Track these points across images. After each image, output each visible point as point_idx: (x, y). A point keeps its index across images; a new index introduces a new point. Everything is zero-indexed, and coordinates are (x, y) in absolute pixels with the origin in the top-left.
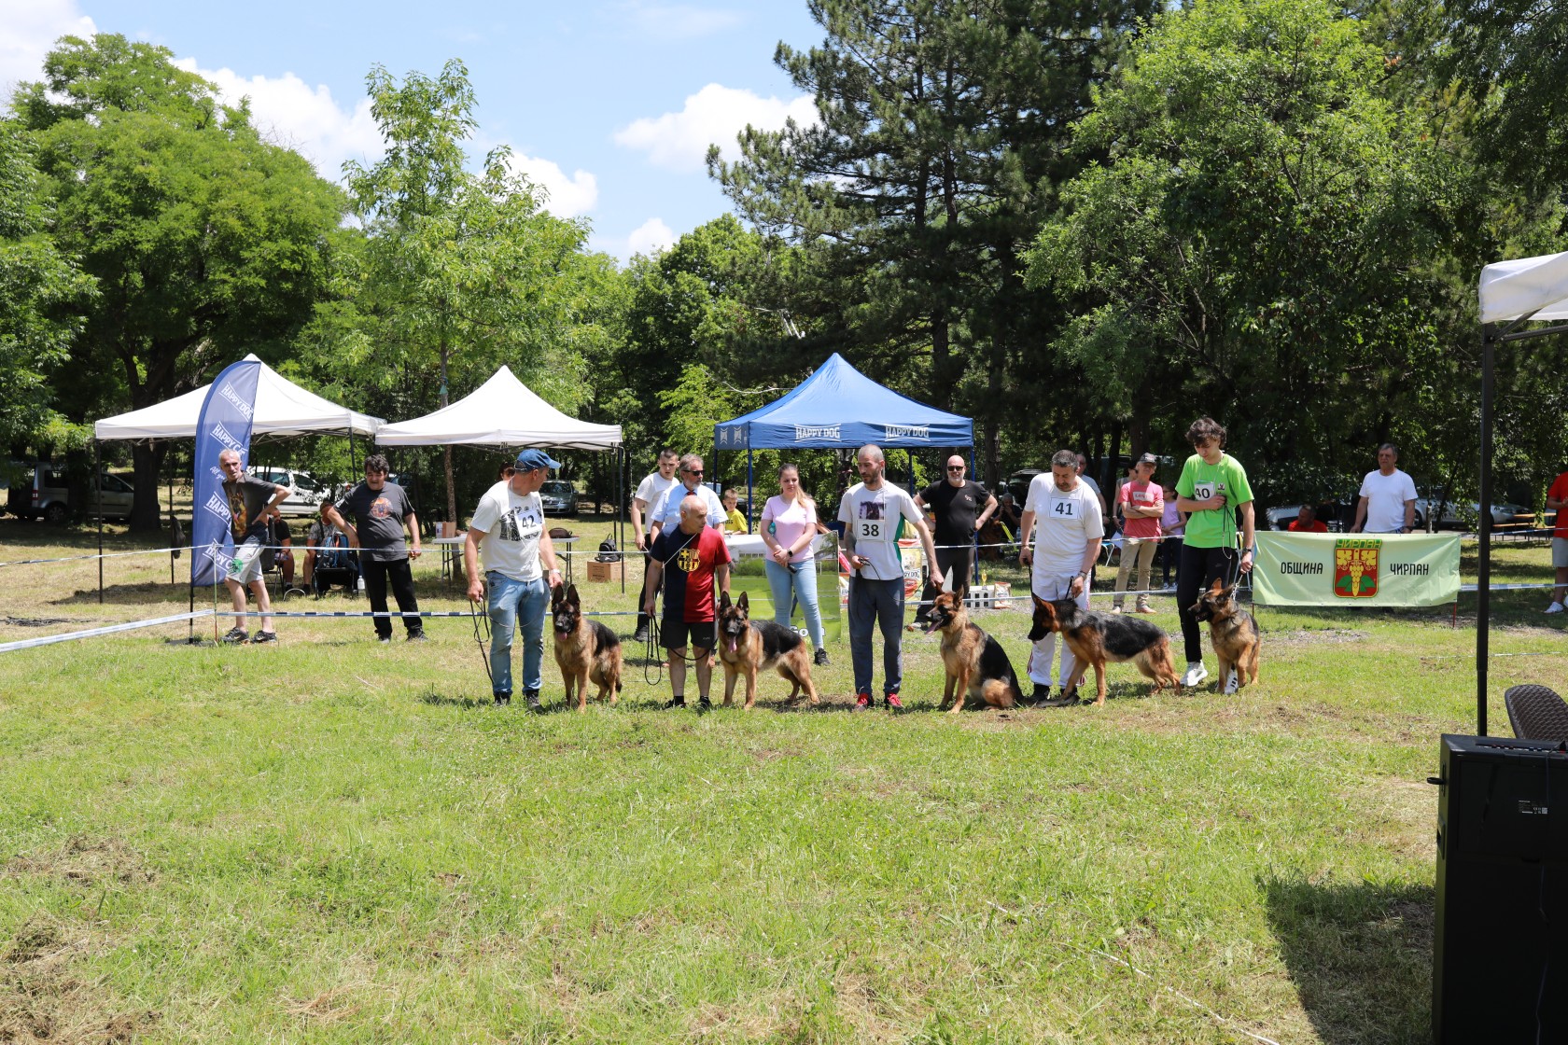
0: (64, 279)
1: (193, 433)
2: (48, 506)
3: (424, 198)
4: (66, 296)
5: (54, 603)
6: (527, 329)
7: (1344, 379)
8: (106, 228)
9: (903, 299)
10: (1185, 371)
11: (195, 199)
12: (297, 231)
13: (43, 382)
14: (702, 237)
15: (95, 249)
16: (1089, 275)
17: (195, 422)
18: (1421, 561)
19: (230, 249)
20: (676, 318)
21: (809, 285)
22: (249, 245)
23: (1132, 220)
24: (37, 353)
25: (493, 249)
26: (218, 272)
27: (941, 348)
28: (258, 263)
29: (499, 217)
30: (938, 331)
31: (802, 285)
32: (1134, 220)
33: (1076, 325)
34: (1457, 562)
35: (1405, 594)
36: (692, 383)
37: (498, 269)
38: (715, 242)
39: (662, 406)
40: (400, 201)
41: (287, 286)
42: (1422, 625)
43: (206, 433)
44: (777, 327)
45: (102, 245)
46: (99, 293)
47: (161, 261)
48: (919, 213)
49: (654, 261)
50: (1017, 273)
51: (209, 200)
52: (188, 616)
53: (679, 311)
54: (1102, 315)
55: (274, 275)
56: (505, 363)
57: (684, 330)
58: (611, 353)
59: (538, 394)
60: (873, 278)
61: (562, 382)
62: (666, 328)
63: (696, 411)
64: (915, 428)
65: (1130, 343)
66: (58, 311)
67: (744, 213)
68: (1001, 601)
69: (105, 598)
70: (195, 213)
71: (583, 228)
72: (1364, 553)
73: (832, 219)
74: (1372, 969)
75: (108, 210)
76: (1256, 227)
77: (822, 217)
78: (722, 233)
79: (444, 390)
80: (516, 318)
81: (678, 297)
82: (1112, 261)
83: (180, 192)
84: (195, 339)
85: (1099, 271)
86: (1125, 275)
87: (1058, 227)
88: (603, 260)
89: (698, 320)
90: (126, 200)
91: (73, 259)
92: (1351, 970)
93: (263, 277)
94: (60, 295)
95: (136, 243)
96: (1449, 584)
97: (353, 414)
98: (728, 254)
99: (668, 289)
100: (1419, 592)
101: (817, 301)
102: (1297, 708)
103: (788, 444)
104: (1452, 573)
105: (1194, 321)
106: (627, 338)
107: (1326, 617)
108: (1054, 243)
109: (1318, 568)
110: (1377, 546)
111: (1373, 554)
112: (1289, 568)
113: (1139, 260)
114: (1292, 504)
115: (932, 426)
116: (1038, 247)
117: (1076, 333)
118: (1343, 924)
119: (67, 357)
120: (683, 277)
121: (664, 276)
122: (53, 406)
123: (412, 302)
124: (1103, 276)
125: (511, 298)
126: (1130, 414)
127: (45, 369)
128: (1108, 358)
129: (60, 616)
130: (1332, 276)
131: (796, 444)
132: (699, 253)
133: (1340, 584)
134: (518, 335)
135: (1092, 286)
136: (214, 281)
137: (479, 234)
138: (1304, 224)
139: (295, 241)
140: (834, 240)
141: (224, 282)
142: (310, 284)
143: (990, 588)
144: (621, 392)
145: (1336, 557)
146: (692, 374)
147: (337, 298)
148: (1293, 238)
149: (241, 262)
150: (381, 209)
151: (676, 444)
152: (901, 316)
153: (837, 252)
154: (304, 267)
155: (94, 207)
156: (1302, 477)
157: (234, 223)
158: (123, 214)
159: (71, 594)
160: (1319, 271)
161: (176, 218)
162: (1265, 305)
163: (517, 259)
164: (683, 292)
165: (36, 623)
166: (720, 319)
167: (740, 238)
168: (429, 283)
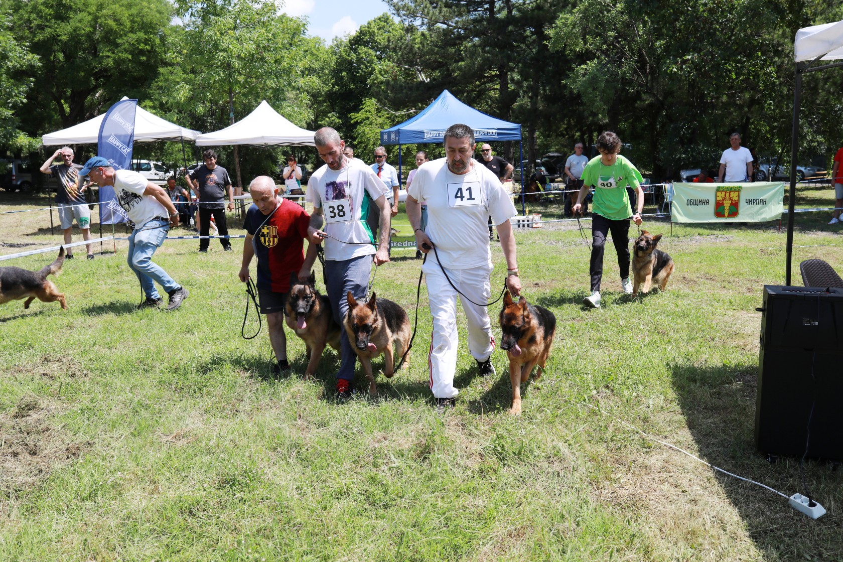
0: (20, 57)
1: (96, 141)
2: (21, 184)
3: (215, 7)
4: (22, 66)
5: (27, 235)
6: (275, 80)
7: (724, 98)
8: (41, 28)
9: (482, 59)
10: (637, 96)
11: (89, 10)
12: (148, 27)
13: (13, 114)
14: (372, 26)
15: (36, 39)
16: (585, 43)
17: (97, 135)
18: (763, 198)
19: (110, 38)
20: (358, 72)
21: (431, 52)
22: (121, 36)
23: (609, 11)
24: (9, 99)
25: (255, 35)
26: (105, 52)
27: (504, 86)
28: (126, 46)
29: (257, 16)
30: (502, 77)
31: (427, 52)
32: (610, 11)
33: (578, 71)
34: (782, 197)
35: (753, 215)
36: (368, 108)
37: (258, 46)
38: (379, 29)
39: (352, 122)
40: (202, 8)
41: (143, 58)
42: (762, 231)
43: (103, 141)
44: (414, 76)
45: (40, 37)
46: (40, 64)
47: (72, 46)
48: (491, 9)
49: (345, 40)
50: (545, 42)
51: (97, 10)
52: (100, 240)
53: (360, 69)
54: (592, 65)
55: (136, 52)
56: (264, 99)
57: (363, 79)
58: (323, 93)
59: (283, 116)
60: (466, 47)
61: (296, 109)
62: (353, 79)
63: (371, 124)
64: (489, 131)
65: (607, 81)
66: (18, 75)
67: (394, 12)
68: (536, 224)
69: (55, 232)
70: (90, 18)
71: (304, 22)
72: (732, 193)
73: (443, 14)
74: (725, 408)
75: (41, 17)
76: (677, 13)
77: (437, 13)
78: (383, 24)
79: (232, 115)
80: (269, 73)
81: (360, 61)
82: (598, 35)
83: (80, 6)
84: (95, 89)
85: (591, 40)
86: (605, 43)
87: (568, 16)
88: (317, 41)
89: (371, 73)
90: (51, 11)
91: (24, 45)
92: (715, 409)
93: (130, 54)
94: (19, 66)
95: (58, 36)
96: (777, 209)
97: (183, 129)
98: (386, 35)
99: (353, 56)
100: (761, 214)
101: (436, 61)
102: (693, 277)
103: (420, 141)
104: (779, 204)
105: (642, 68)
106: (332, 84)
107: (711, 229)
108: (565, 25)
109: (707, 202)
110: (739, 190)
111: (736, 194)
112: (691, 202)
113: (612, 33)
114: (694, 168)
115: (499, 129)
116: (556, 27)
117: (578, 76)
118: (711, 386)
119: (25, 101)
120: (361, 49)
121: (351, 49)
122: (19, 128)
123: (212, 66)
124: (592, 43)
125: (266, 62)
126: (607, 121)
127: (13, 108)
128: (594, 89)
129: (31, 242)
130: (718, 41)
131: (425, 141)
132: (370, 35)
133: (719, 210)
134: (271, 83)
135: (587, 50)
136: (103, 57)
137: (247, 26)
138: (704, 11)
139: (146, 33)
140: (445, 26)
141: (108, 58)
142: (156, 57)
143: (531, 217)
144: (330, 115)
145: (716, 196)
146: (368, 103)
147: (171, 64)
148: (698, 19)
149: (117, 45)
150: (192, 14)
151: (360, 143)
152: (482, 69)
153: (446, 33)
154: (152, 48)
155: (34, 16)
156: (700, 153)
157: (111, 22)
158: (50, 19)
159: (36, 230)
160: (712, 38)
161: (80, 21)
162: (681, 58)
163: (268, 40)
164: (362, 58)
165: (18, 246)
166: (383, 73)
167: (393, 27)
168: (221, 55)
